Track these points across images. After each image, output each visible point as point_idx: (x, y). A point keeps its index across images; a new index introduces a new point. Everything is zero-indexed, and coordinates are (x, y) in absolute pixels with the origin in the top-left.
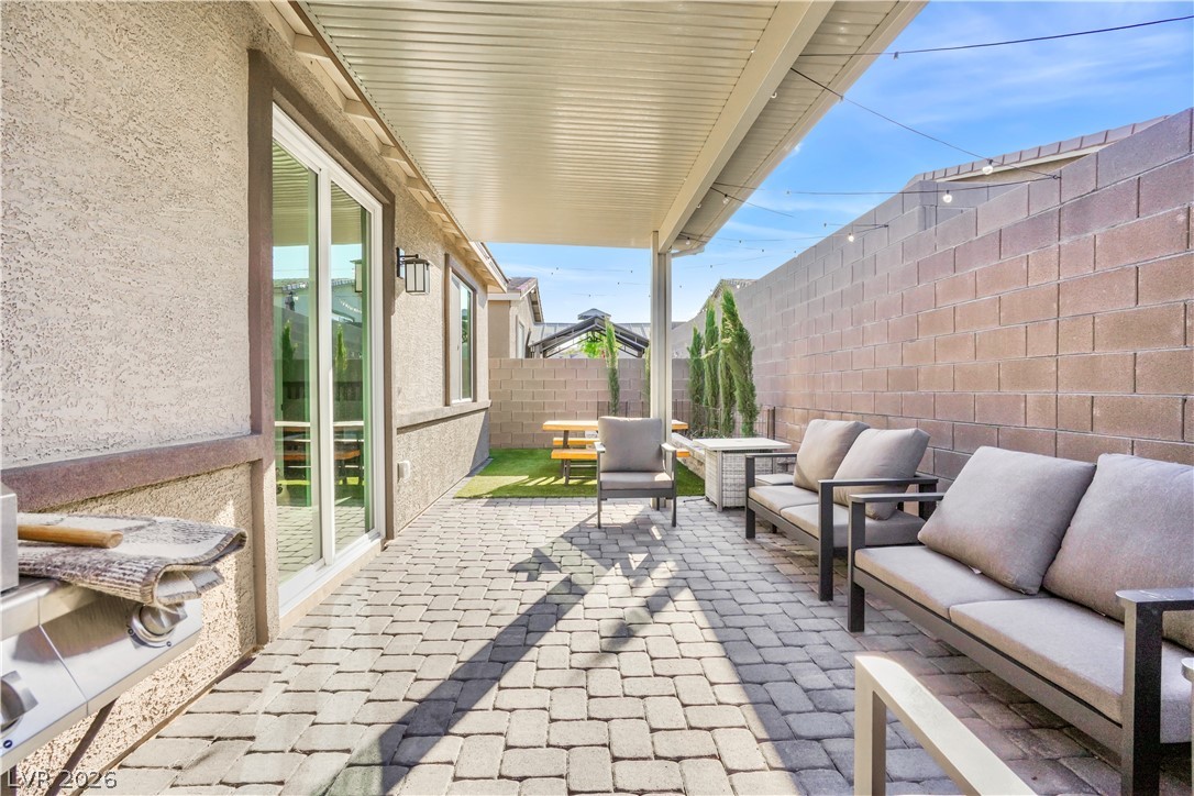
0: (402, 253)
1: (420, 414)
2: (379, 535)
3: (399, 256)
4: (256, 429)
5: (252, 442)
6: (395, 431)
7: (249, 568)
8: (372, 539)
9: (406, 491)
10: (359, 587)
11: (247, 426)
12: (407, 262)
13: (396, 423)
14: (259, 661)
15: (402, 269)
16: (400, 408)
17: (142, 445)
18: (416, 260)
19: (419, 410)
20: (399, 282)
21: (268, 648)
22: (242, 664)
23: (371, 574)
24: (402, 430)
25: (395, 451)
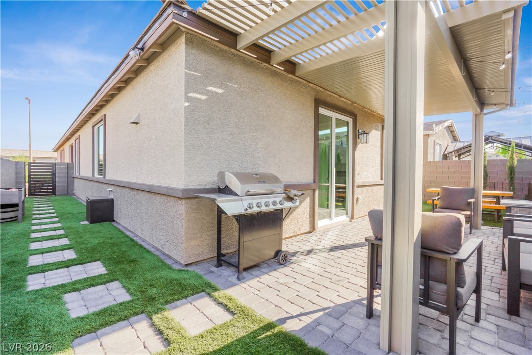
0: (360, 131)
1: (367, 182)
2: (349, 217)
3: (359, 132)
4: (314, 182)
5: (313, 185)
6: (355, 187)
7: (312, 212)
8: (347, 217)
9: (361, 206)
10: (340, 227)
11: (313, 181)
12: (361, 134)
13: (356, 184)
14: (313, 233)
15: (360, 136)
16: (359, 180)
17: (294, 183)
18: (364, 133)
19: (367, 181)
20: (358, 141)
21: (315, 232)
22: (309, 233)
23: (344, 226)
24: (358, 186)
25: (355, 192)
